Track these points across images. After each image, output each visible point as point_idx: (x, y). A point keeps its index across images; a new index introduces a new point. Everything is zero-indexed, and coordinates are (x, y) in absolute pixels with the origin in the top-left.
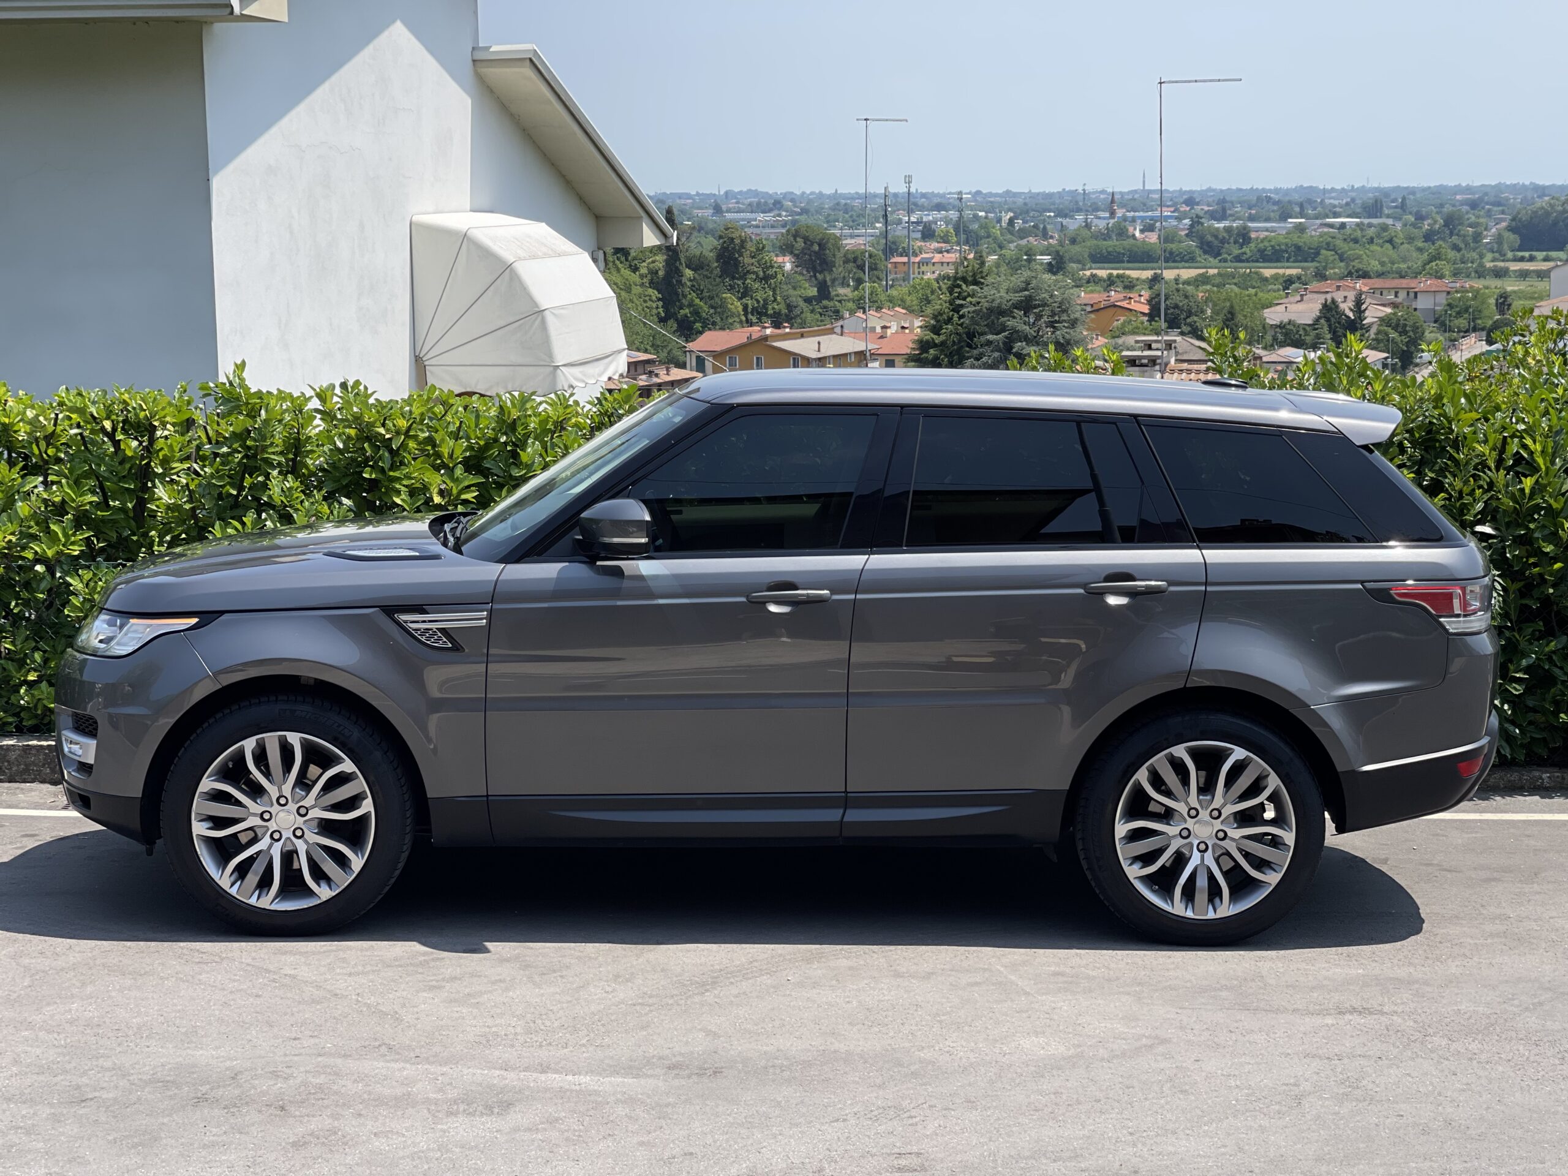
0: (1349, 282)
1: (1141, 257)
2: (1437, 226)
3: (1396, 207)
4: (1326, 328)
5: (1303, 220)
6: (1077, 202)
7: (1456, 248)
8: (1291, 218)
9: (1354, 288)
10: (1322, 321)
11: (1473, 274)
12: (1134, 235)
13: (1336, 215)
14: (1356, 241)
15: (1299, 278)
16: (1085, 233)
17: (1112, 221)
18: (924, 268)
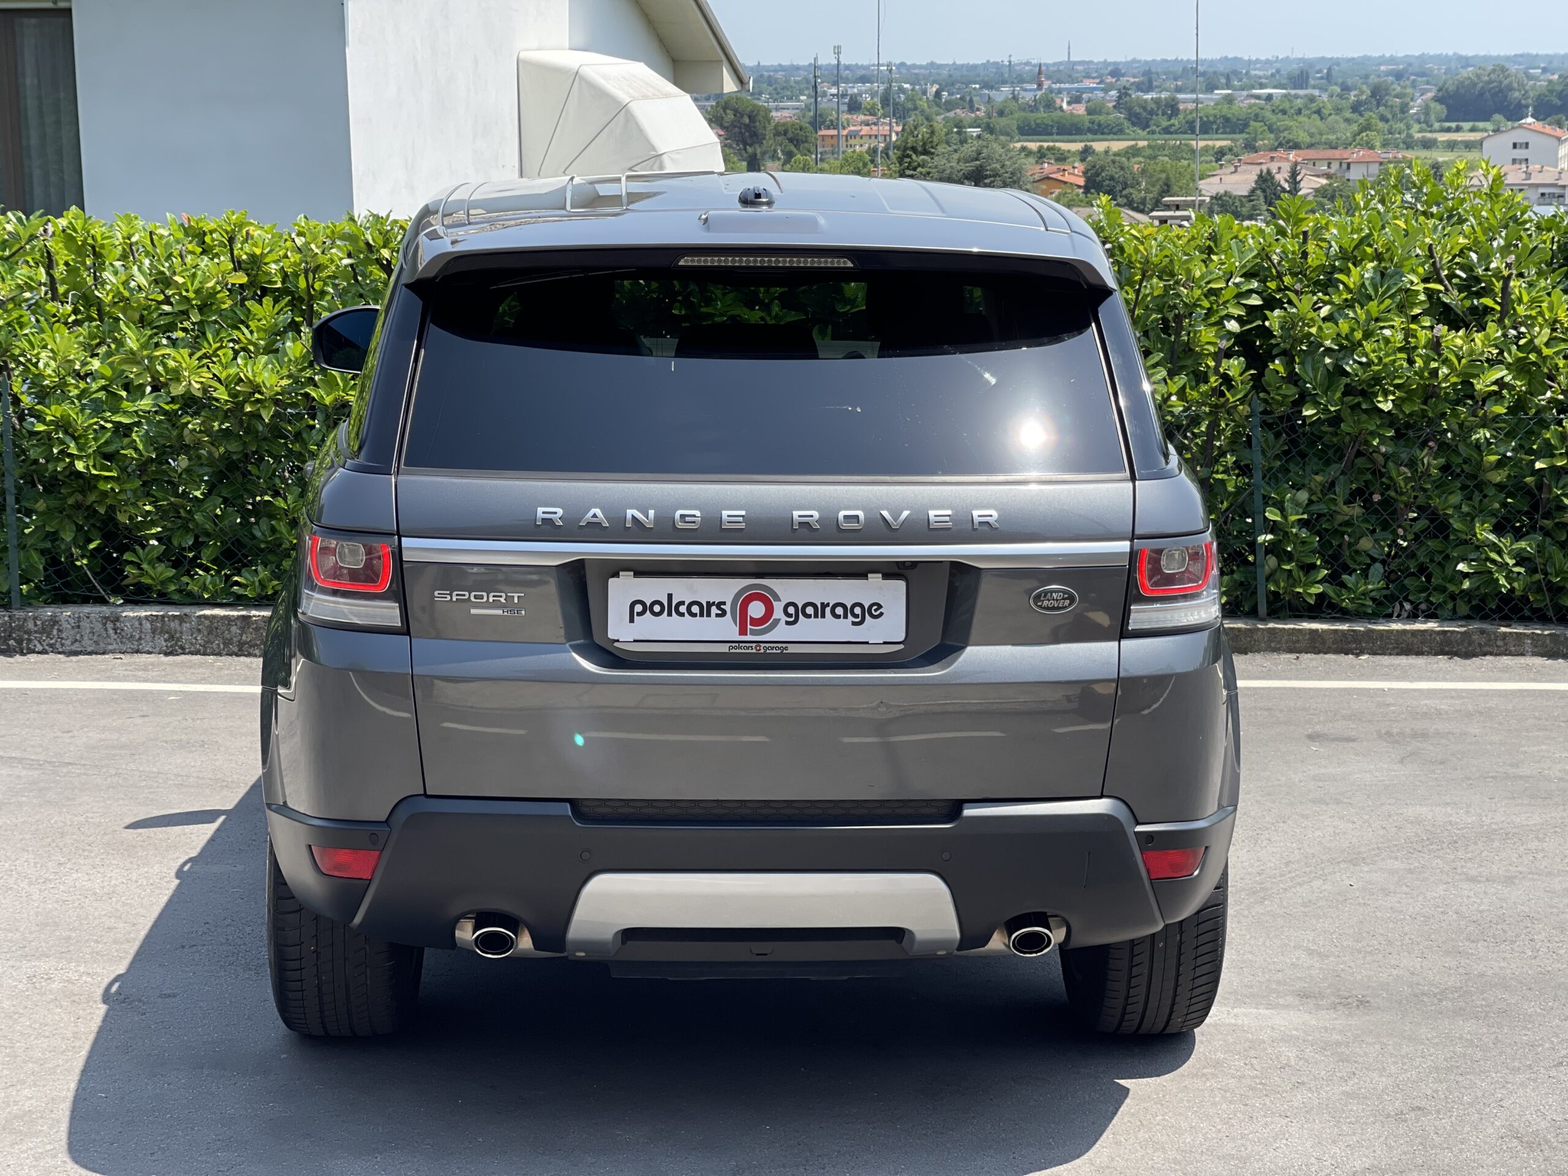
0: (1281, 152)
1: (1070, 129)
2: (1364, 97)
3: (1321, 78)
4: (1262, 200)
5: (1229, 92)
6: (1002, 74)
7: (1384, 119)
8: (1217, 88)
9: (1287, 160)
10: (1259, 192)
11: (1401, 145)
12: (1061, 107)
13: (1262, 86)
14: (1284, 112)
15: (1231, 150)
16: (1013, 105)
17: (1039, 93)
18: (852, 142)
